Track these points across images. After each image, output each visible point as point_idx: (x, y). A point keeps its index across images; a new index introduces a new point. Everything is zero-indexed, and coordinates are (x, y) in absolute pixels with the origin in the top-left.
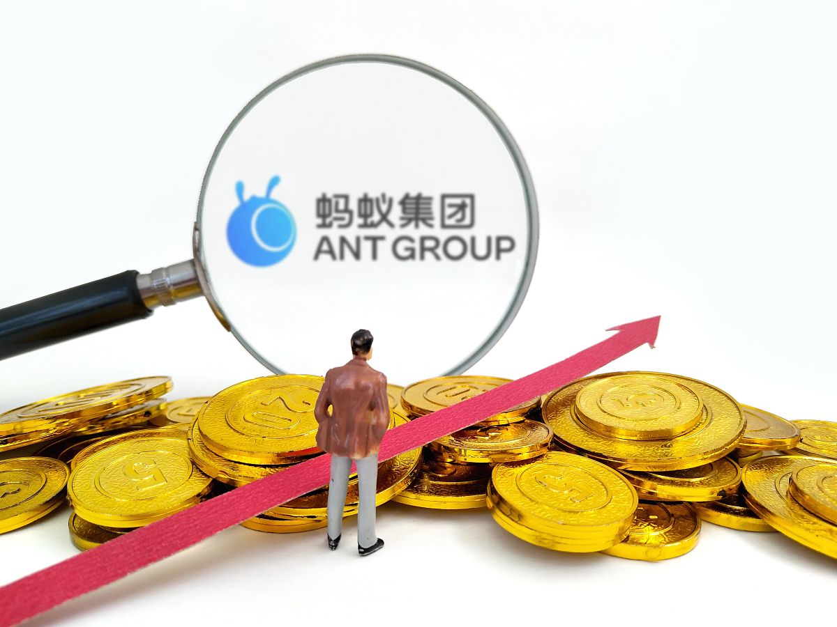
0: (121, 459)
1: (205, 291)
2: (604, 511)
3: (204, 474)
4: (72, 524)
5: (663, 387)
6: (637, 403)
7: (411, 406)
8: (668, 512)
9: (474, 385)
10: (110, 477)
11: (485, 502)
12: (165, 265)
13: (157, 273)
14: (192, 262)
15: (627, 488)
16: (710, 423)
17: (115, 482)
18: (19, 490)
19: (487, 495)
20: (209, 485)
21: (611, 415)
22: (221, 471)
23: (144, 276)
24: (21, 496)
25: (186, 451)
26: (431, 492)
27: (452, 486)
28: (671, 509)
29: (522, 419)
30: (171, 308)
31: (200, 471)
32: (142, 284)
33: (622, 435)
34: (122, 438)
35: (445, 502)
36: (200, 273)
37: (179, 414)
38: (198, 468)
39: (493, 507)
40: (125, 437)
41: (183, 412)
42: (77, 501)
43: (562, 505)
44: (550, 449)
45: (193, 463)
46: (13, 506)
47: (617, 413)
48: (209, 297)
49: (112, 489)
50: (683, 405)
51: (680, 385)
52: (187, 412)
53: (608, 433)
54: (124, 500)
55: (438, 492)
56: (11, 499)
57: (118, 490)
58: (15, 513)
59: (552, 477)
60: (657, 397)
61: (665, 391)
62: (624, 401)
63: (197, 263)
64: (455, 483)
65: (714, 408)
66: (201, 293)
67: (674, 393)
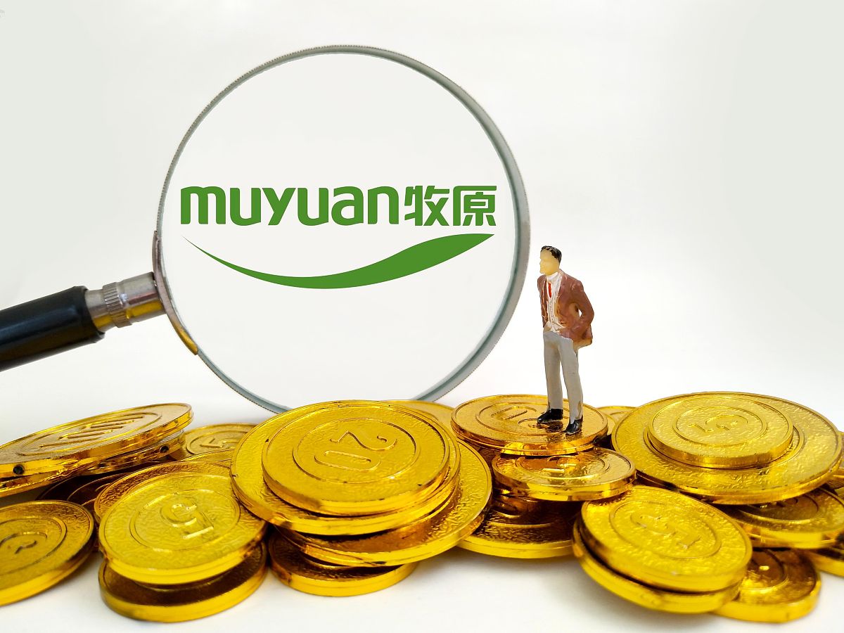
0: (157, 500)
1: (168, 310)
2: (717, 557)
3: (253, 515)
4: (102, 580)
5: (741, 406)
6: (718, 427)
7: (464, 431)
8: (777, 560)
9: (531, 406)
10: (147, 523)
11: (571, 549)
12: (118, 280)
13: (109, 288)
14: (152, 276)
15: (734, 529)
16: (804, 444)
17: (153, 529)
18: (35, 543)
19: (574, 541)
20: (263, 530)
21: (695, 443)
22: (278, 513)
23: (94, 292)
24: (41, 550)
25: (228, 488)
26: (507, 539)
27: (529, 530)
28: (778, 555)
29: (590, 446)
30: (125, 329)
31: (249, 512)
32: (91, 301)
33: (707, 463)
34: (146, 473)
35: (525, 550)
36: (161, 290)
37: (201, 446)
38: (245, 509)
39: (584, 556)
40: (150, 472)
41: (206, 443)
42: (114, 554)
43: (669, 551)
44: (634, 484)
45: (240, 503)
46: (34, 564)
47: (701, 440)
48: (172, 316)
49: (151, 538)
50: (770, 424)
51: (760, 404)
52: (210, 443)
53: (692, 463)
54: (167, 551)
55: (513, 538)
56: (29, 555)
57: (158, 539)
58: (38, 572)
59: (650, 517)
60: (739, 419)
61: (745, 411)
62: (704, 426)
63: (158, 276)
64: (530, 526)
65: (803, 428)
66: (162, 310)
67: (755, 412)
